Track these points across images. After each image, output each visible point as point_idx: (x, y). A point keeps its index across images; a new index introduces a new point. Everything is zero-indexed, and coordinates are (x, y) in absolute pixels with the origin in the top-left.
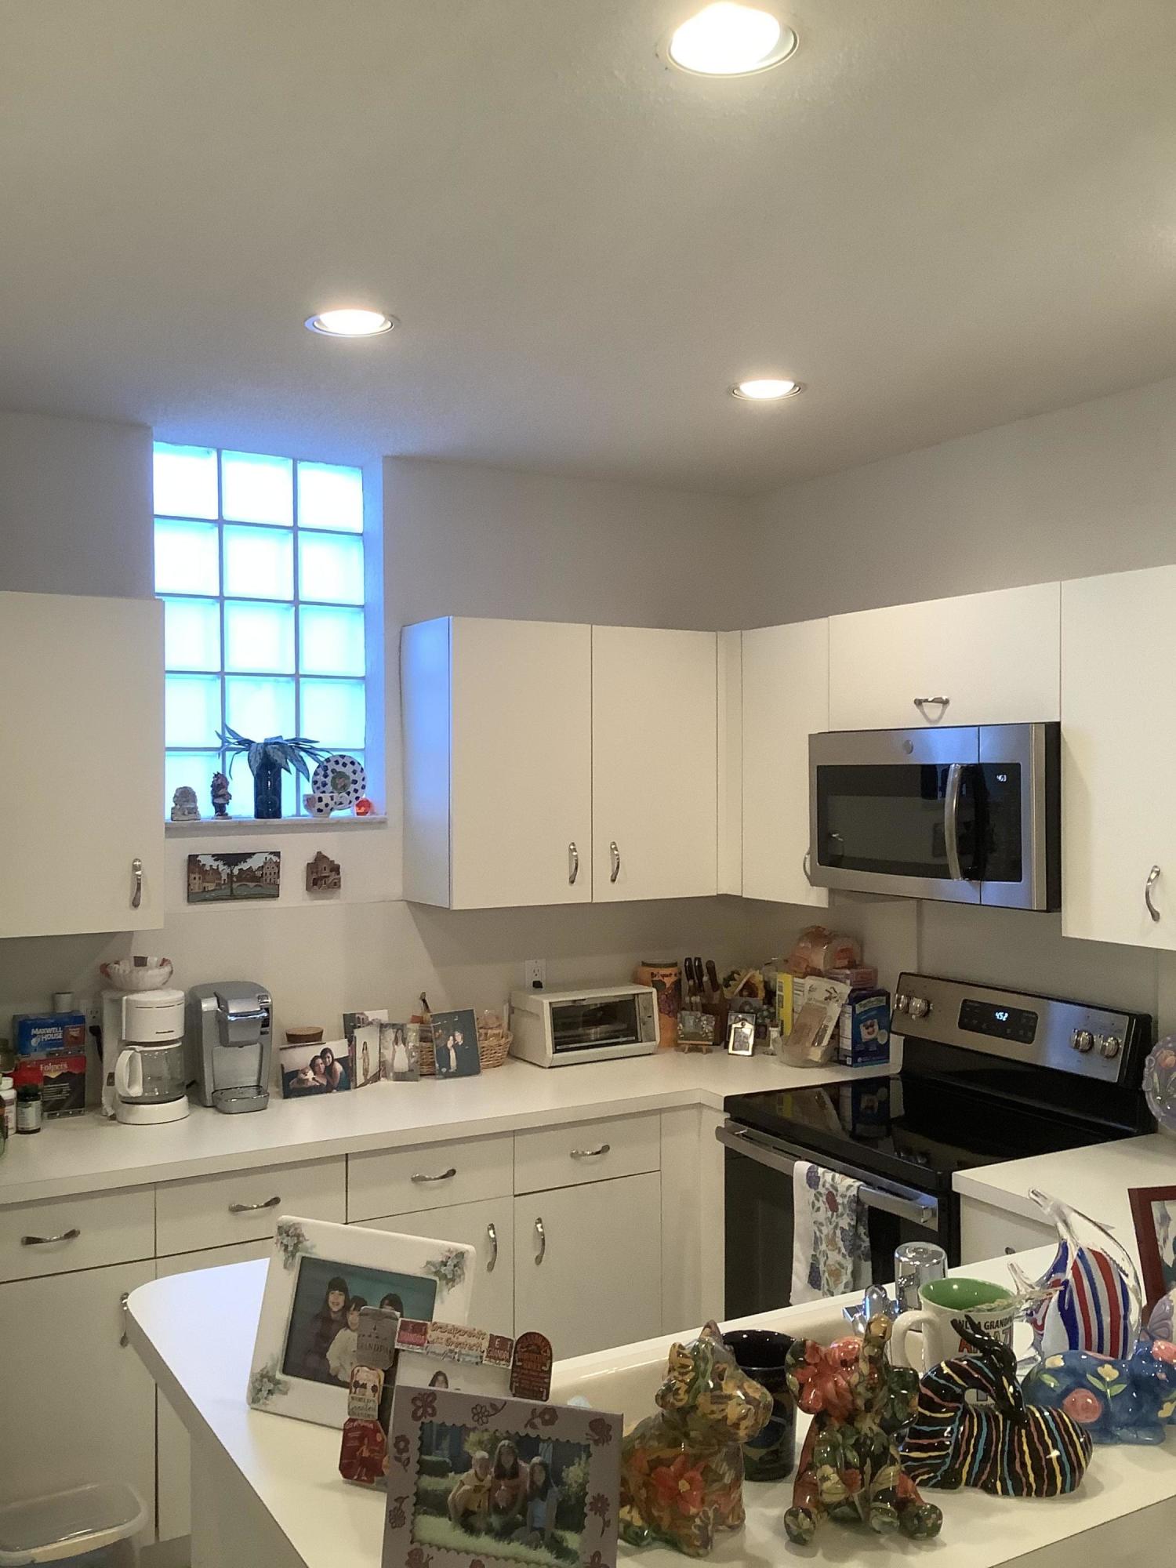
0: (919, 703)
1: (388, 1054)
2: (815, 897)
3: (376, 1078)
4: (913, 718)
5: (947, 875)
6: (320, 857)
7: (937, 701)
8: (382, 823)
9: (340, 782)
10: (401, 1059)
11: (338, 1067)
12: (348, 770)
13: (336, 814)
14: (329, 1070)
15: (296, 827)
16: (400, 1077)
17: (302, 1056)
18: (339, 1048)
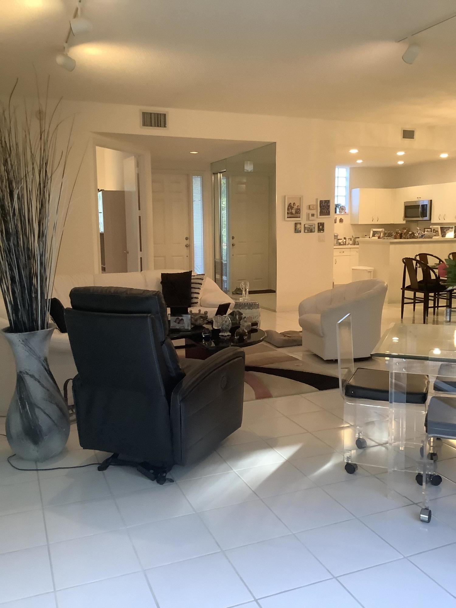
0: (418, 198)
1: (349, 242)
2: (404, 222)
3: (348, 245)
4: (416, 200)
5: (419, 217)
6: (341, 218)
7: (420, 198)
8: (348, 214)
9: (342, 209)
10: (351, 242)
11: (345, 243)
12: (343, 208)
13: (342, 213)
14: (344, 243)
15: (338, 214)
16: (351, 245)
17: (340, 241)
18: (345, 240)
